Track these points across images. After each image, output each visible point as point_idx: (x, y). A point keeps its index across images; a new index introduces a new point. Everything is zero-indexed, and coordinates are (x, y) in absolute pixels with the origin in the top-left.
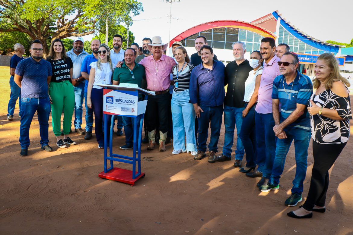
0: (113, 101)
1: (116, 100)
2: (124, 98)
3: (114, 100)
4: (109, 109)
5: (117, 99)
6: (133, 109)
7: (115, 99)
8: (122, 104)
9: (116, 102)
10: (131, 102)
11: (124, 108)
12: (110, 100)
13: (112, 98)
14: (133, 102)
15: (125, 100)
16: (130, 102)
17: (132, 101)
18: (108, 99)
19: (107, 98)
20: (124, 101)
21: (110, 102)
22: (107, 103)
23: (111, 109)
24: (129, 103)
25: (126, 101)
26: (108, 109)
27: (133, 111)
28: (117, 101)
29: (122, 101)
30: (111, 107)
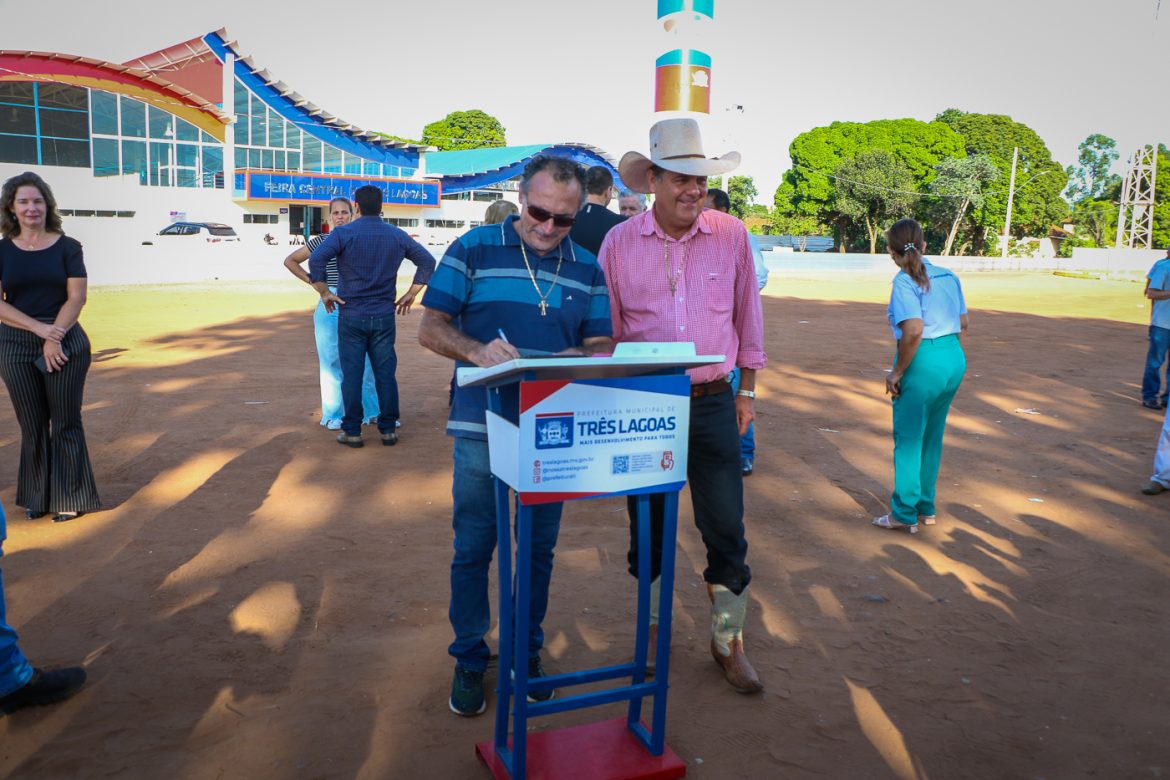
0: (570, 436)
1: (586, 427)
2: (624, 411)
3: (577, 429)
4: (549, 474)
5: (590, 423)
6: (667, 455)
7: (582, 424)
8: (616, 440)
9: (586, 437)
10: (660, 424)
11: (627, 458)
12: (554, 433)
13: (567, 420)
14: (668, 426)
15: (633, 421)
16: (652, 427)
17: (662, 419)
18: (544, 431)
19: (542, 422)
20: (625, 427)
21: (554, 442)
22: (539, 447)
23: (559, 474)
24: (648, 433)
25: (635, 426)
26: (542, 475)
27: (666, 463)
28: (590, 430)
29: (617, 425)
30: (561, 466)
